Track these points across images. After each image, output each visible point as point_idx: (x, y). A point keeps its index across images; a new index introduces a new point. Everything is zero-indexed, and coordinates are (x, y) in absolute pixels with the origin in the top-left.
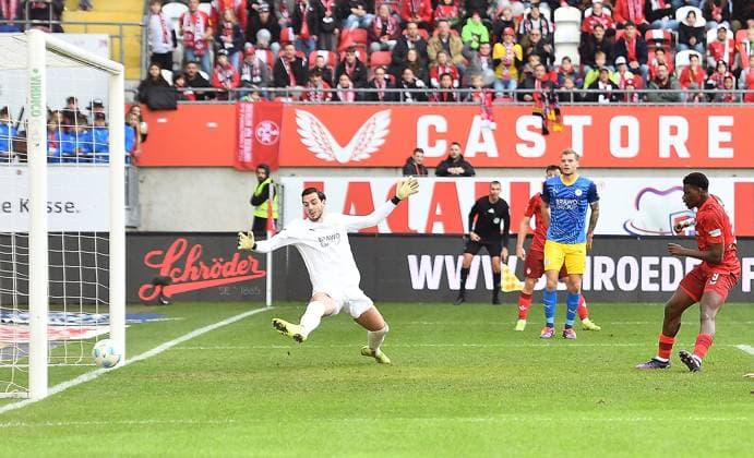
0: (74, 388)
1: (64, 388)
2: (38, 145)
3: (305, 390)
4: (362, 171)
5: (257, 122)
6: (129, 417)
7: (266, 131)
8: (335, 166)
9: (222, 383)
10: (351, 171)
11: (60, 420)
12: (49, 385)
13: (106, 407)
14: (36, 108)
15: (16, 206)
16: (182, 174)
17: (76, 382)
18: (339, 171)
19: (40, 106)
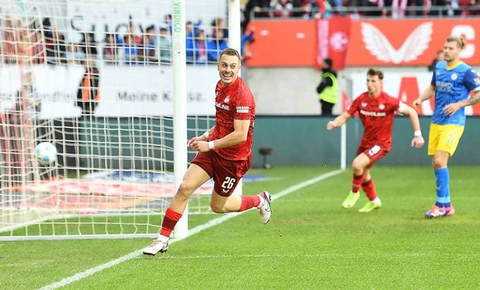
0: (208, 230)
1: (199, 230)
2: (179, 53)
3: (374, 233)
4: (411, 69)
5: (331, 33)
6: (248, 253)
7: (338, 41)
8: (391, 65)
9: (313, 227)
10: (401, 69)
11: (199, 254)
12: (189, 228)
13: (230, 245)
14: (178, 26)
15: (160, 97)
16: (278, 73)
17: (207, 226)
18: (394, 69)
19: (181, 25)
